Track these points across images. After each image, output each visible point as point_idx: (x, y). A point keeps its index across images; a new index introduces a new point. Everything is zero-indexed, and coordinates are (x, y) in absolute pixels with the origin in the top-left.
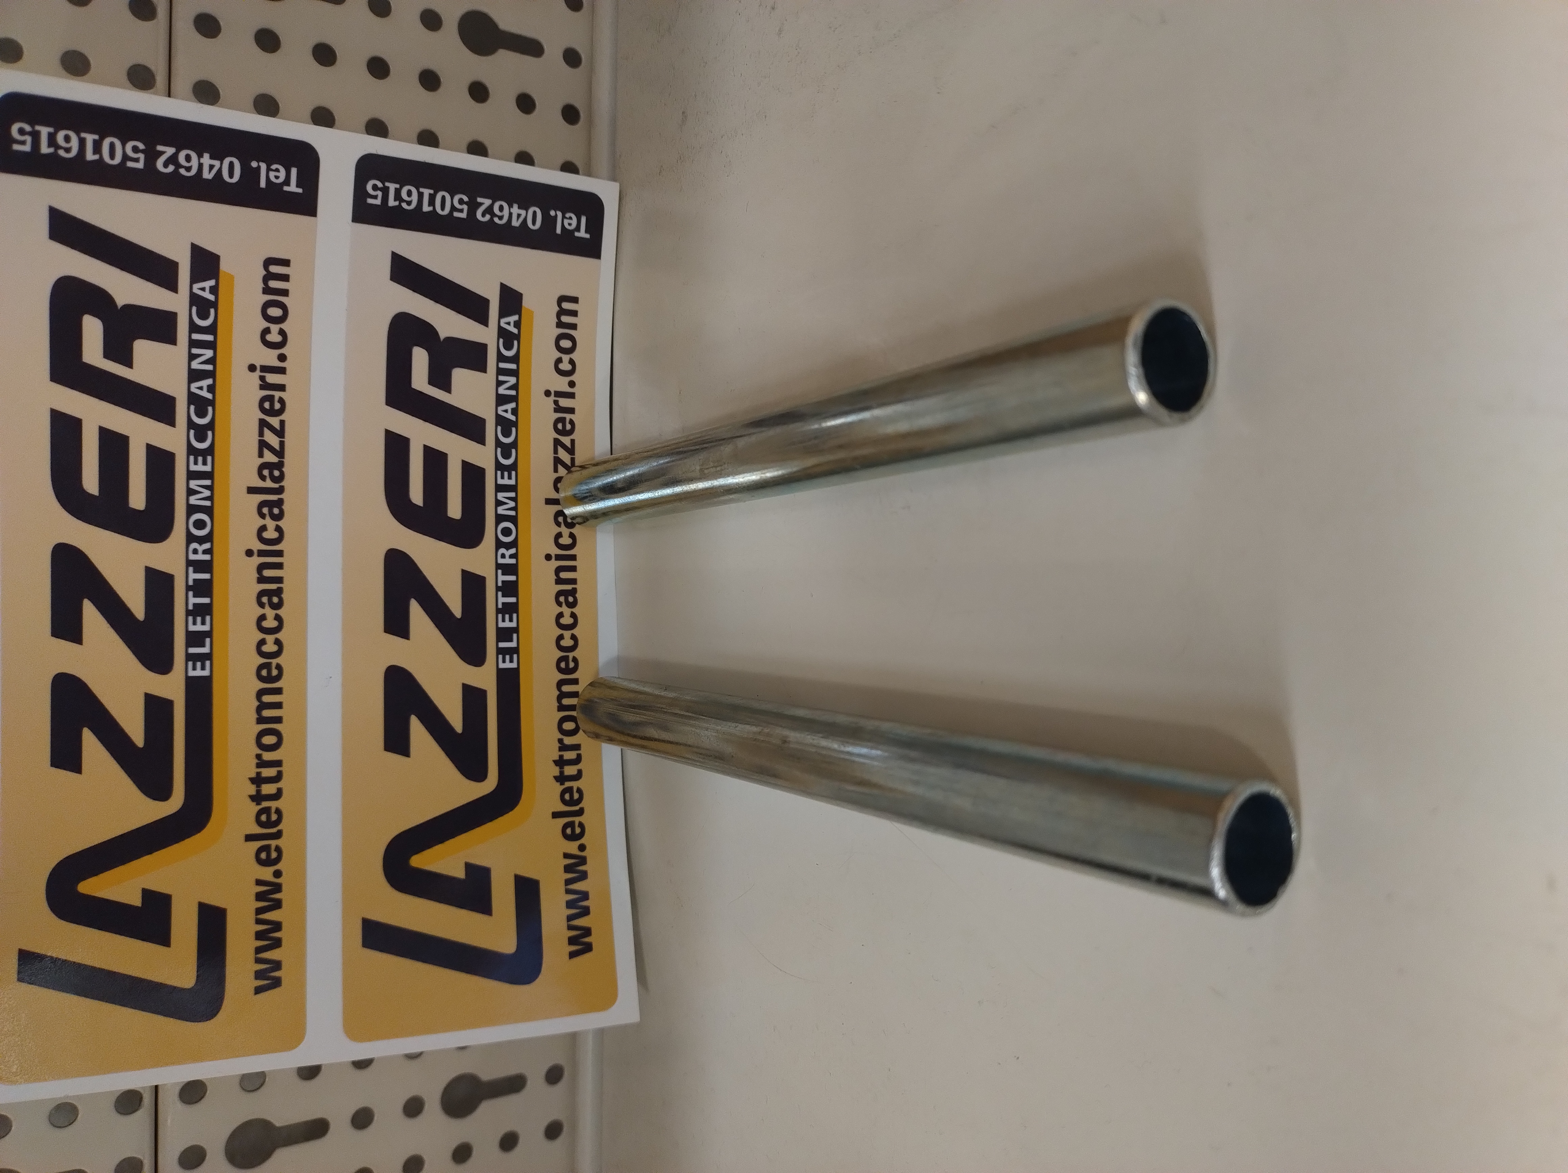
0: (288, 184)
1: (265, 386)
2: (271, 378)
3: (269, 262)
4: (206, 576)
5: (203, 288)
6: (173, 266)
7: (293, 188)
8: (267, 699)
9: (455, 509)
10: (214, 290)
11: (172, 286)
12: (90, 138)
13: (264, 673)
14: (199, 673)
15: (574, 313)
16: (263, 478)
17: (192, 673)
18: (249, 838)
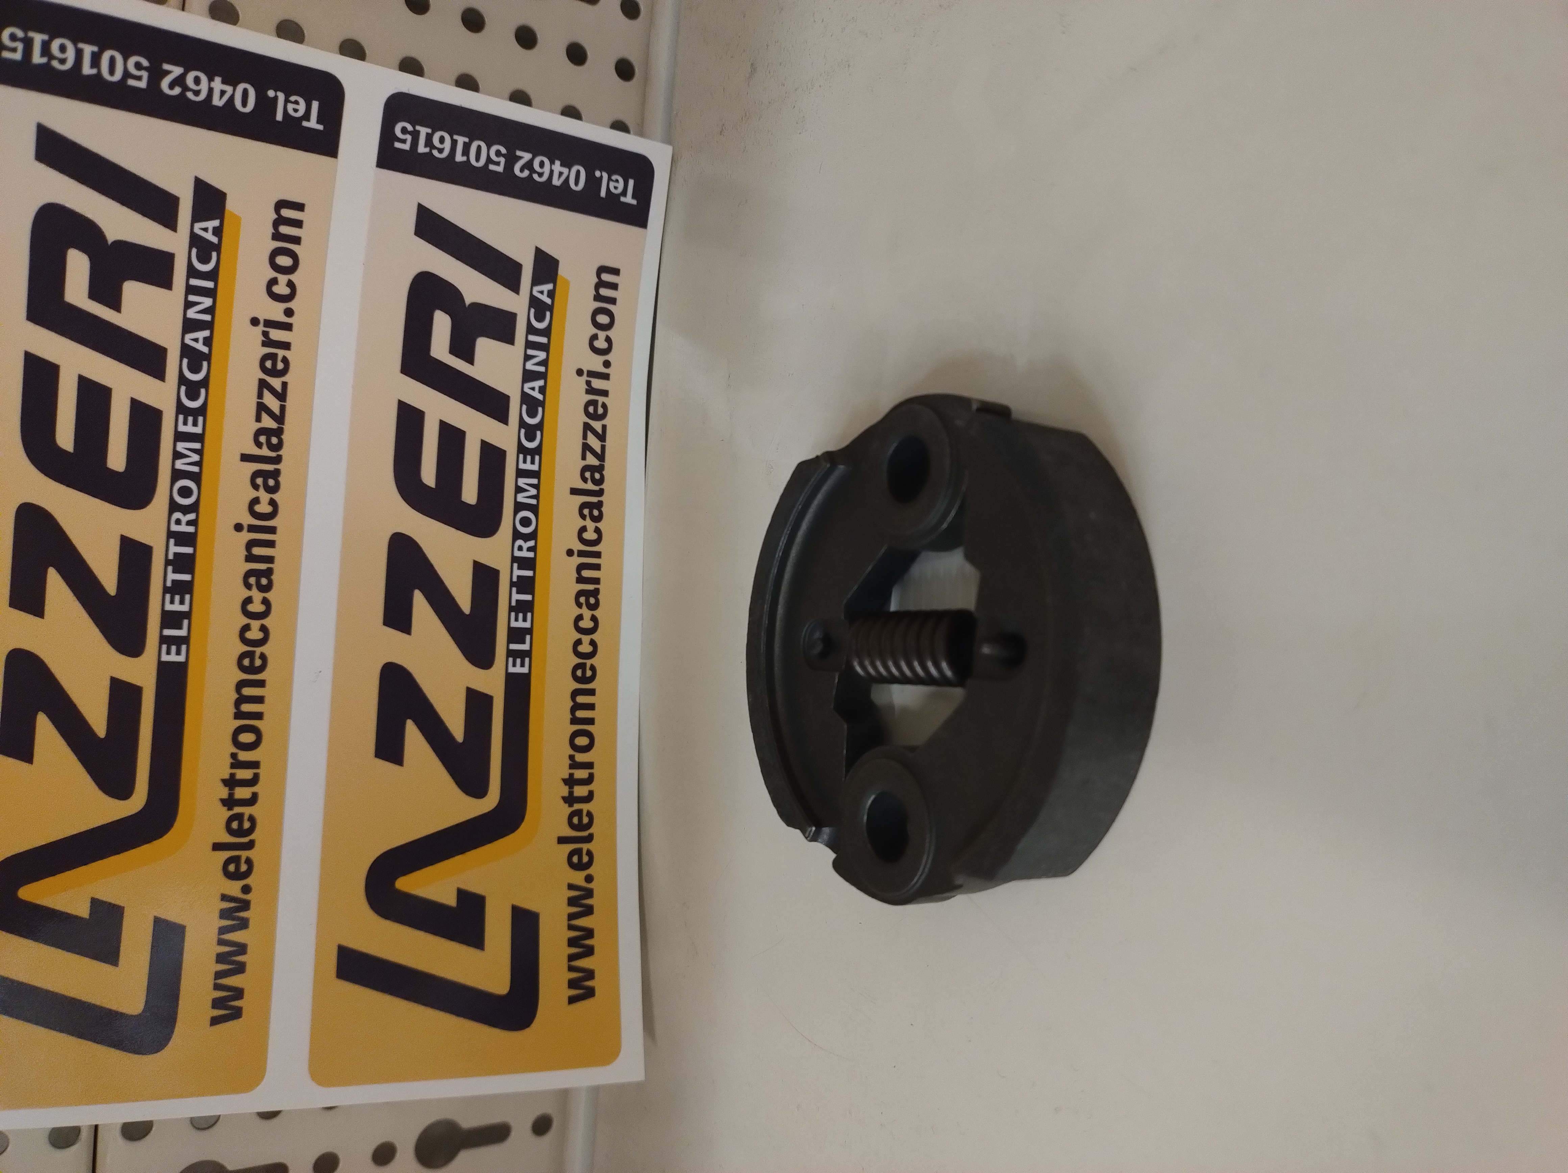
0: (308, 120)
1: (268, 342)
2: (276, 335)
3: (281, 205)
4: (188, 550)
5: (206, 229)
6: (172, 201)
7: (313, 124)
8: (247, 691)
9: (470, 493)
10: (218, 232)
11: (171, 223)
12: (88, 50)
13: (246, 662)
14: (173, 658)
15: (614, 286)
16: (259, 445)
17: (165, 658)
18: (218, 847)
